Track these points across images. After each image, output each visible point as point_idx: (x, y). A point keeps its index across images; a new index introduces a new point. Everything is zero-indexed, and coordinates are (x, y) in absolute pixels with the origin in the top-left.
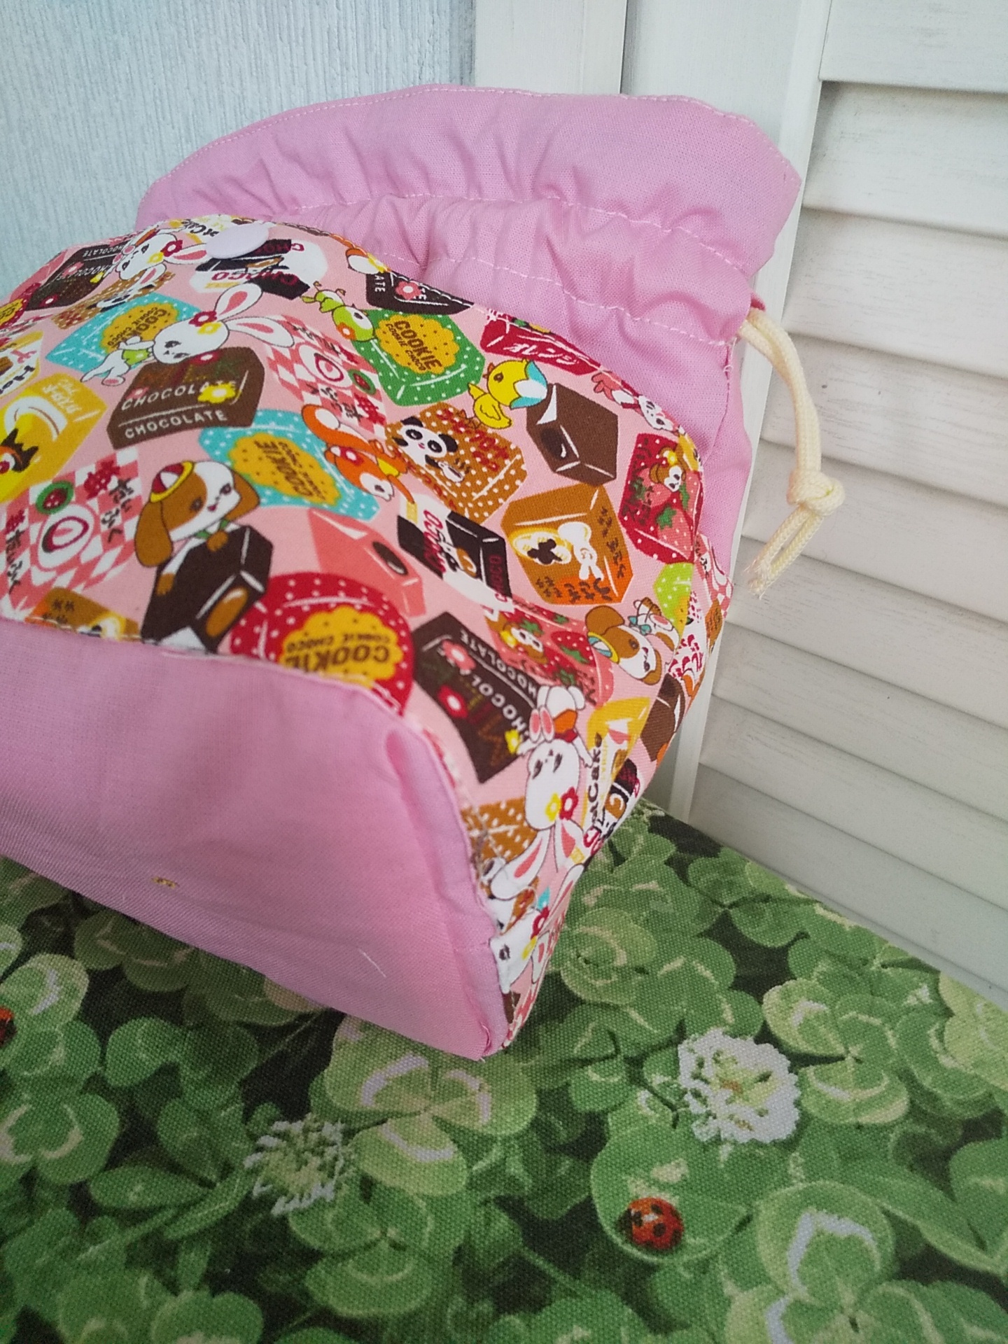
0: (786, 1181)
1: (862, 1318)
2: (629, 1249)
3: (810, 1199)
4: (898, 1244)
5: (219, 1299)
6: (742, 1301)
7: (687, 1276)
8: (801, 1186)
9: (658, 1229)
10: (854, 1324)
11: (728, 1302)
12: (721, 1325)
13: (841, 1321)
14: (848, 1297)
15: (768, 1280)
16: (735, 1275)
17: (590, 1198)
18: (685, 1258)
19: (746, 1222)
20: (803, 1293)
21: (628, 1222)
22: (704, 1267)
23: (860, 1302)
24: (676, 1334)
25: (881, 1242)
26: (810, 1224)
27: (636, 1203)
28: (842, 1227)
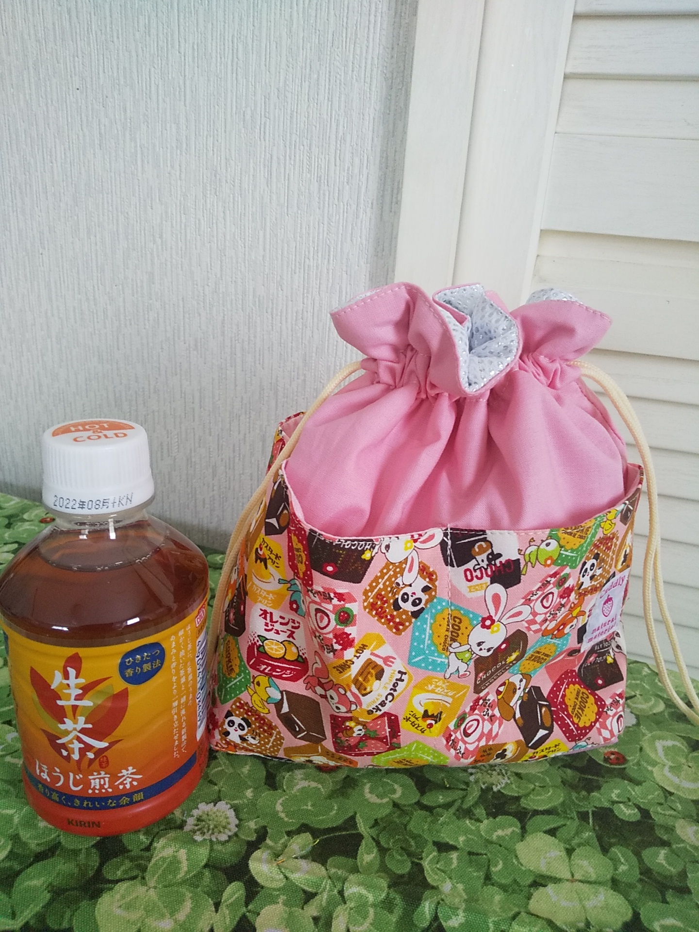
0: (644, 735)
1: (690, 764)
2: (612, 766)
3: (654, 738)
4: (687, 743)
5: (497, 819)
6: (656, 770)
7: (636, 768)
8: (650, 735)
9: (617, 759)
10: (690, 767)
11: (652, 772)
12: (654, 778)
13: (686, 767)
14: (683, 761)
15: (659, 763)
16: (649, 763)
17: (590, 757)
18: (631, 763)
19: (641, 749)
20: (670, 764)
21: (606, 760)
22: (638, 764)
23: (687, 761)
24: (644, 784)
25: (682, 744)
26: (659, 745)
27: (605, 754)
28: (670, 743)
